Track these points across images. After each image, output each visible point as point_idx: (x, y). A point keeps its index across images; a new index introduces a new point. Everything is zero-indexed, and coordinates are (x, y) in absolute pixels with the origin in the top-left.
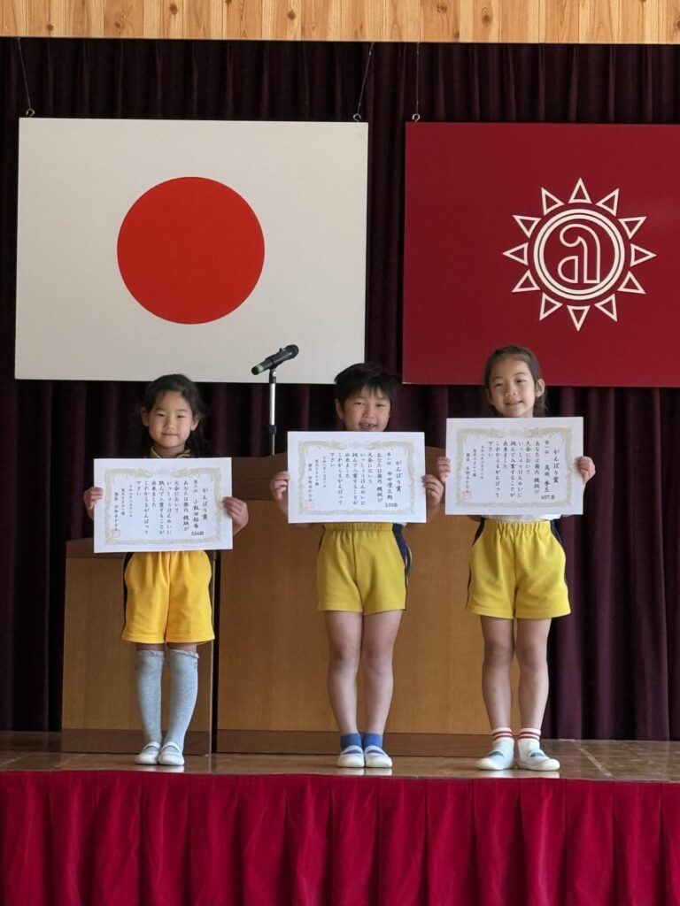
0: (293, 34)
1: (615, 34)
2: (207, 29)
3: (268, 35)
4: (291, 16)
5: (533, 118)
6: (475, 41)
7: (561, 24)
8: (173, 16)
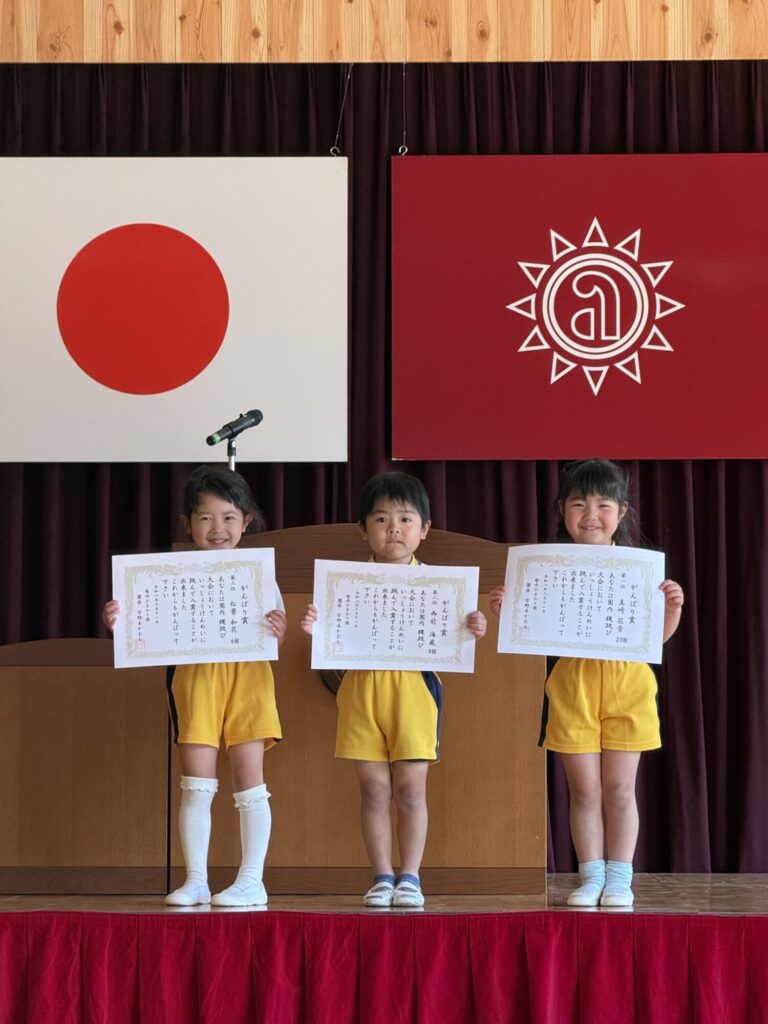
0: (258, 55)
1: (633, 48)
2: (157, 51)
3: (228, 56)
4: (256, 34)
5: (539, 150)
6: (470, 60)
7: (570, 39)
8: (117, 36)
